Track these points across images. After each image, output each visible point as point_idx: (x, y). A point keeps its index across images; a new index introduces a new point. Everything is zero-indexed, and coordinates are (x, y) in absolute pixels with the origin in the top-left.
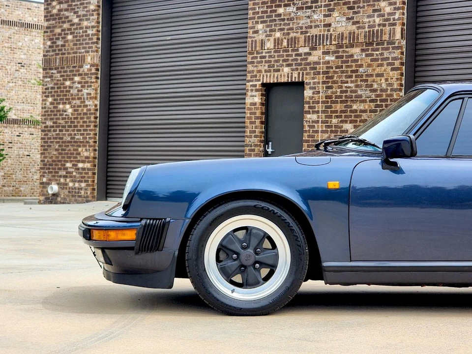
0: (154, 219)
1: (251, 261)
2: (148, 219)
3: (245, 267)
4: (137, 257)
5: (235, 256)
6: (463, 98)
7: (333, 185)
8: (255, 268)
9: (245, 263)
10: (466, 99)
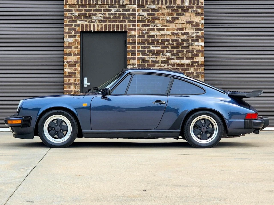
0: (27, 116)
1: (59, 130)
2: (25, 116)
3: (57, 132)
4: (22, 129)
5: (54, 129)
6: (132, 74)
7: (85, 105)
8: (60, 132)
9: (57, 131)
10: (133, 75)
